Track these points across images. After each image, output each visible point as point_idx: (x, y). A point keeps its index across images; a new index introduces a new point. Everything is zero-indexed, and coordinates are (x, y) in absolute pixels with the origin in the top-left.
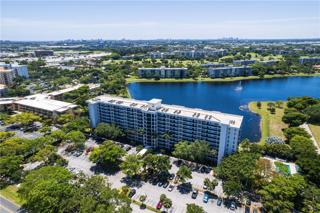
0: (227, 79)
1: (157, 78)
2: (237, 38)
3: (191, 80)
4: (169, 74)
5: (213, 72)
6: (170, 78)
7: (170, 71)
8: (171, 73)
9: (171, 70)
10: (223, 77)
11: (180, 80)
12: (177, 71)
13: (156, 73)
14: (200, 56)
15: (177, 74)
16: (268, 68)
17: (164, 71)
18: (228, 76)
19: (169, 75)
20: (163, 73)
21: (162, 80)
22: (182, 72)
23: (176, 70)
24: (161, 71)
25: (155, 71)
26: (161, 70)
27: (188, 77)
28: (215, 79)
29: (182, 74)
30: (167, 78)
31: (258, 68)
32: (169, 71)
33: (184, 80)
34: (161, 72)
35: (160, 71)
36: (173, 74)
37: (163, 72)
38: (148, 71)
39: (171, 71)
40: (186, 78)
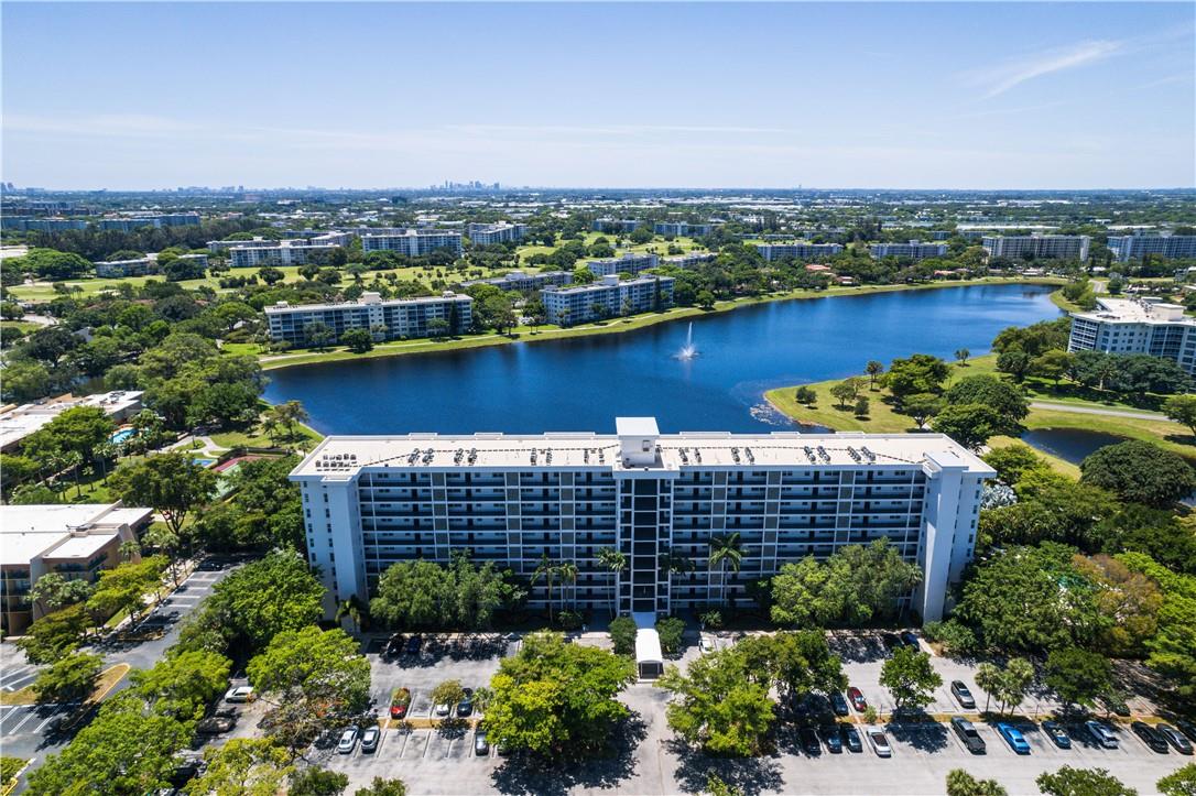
0: (614, 326)
1: (362, 344)
2: (497, 185)
3: (491, 338)
4: (400, 321)
5: (563, 305)
6: (408, 338)
7: (402, 310)
8: (410, 319)
9: (411, 307)
10: (602, 316)
11: (450, 345)
12: (434, 308)
13: (349, 323)
14: (442, 249)
15: (434, 319)
16: (713, 278)
17: (382, 312)
18: (611, 315)
19: (400, 327)
20: (377, 321)
21: (380, 350)
22: (452, 310)
23: (430, 305)
24: (370, 313)
25: (345, 315)
26: (366, 310)
27: (479, 329)
28: (575, 329)
29: (455, 320)
30: (398, 338)
31: (689, 282)
32: (399, 311)
33: (468, 342)
34: (370, 318)
35: (363, 315)
36: (419, 324)
37: (376, 318)
38: (313, 317)
39: (410, 313)
40: (472, 334)
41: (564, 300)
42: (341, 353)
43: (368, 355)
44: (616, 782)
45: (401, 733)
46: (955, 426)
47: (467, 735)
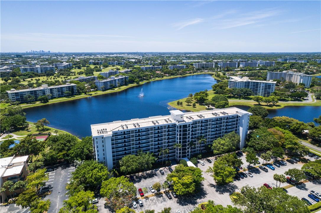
0: (116, 90)
1: (46, 100)
3: (83, 96)
4: (55, 93)
5: (102, 85)
6: (58, 97)
7: (56, 89)
8: (58, 92)
9: (58, 88)
10: (113, 87)
11: (72, 99)
12: (65, 88)
13: (39, 94)
15: (66, 91)
17: (49, 90)
20: (48, 93)
21: (51, 102)
22: (71, 89)
23: (64, 87)
24: (45, 91)
27: (79, 93)
28: (107, 91)
29: (72, 91)
30: (55, 98)
32: (55, 90)
33: (77, 97)
34: (46, 92)
35: (43, 92)
36: (61, 93)
37: (48, 92)
38: (26, 93)
39: (58, 90)
40: (77, 95)
41: (102, 84)
42: (38, 104)
43: (48, 103)
44: (205, 196)
45: (147, 199)
46: (221, 106)
47: (163, 196)
